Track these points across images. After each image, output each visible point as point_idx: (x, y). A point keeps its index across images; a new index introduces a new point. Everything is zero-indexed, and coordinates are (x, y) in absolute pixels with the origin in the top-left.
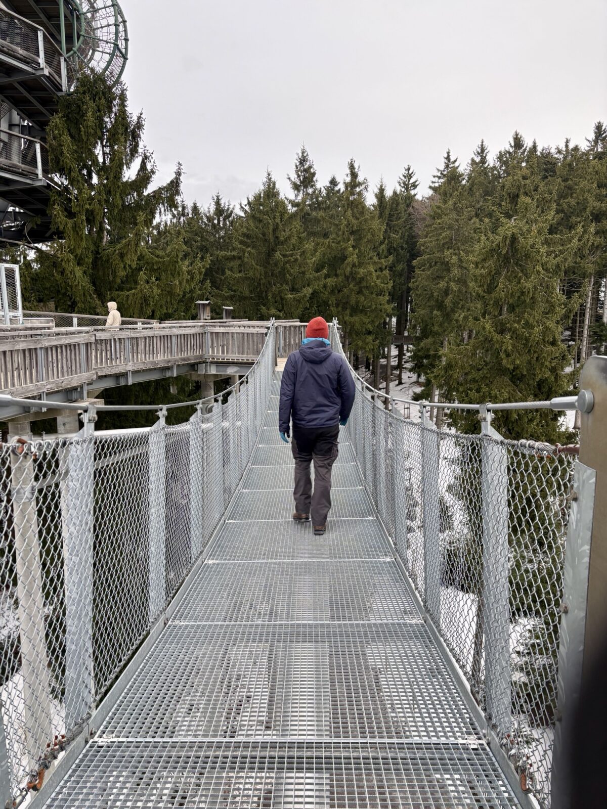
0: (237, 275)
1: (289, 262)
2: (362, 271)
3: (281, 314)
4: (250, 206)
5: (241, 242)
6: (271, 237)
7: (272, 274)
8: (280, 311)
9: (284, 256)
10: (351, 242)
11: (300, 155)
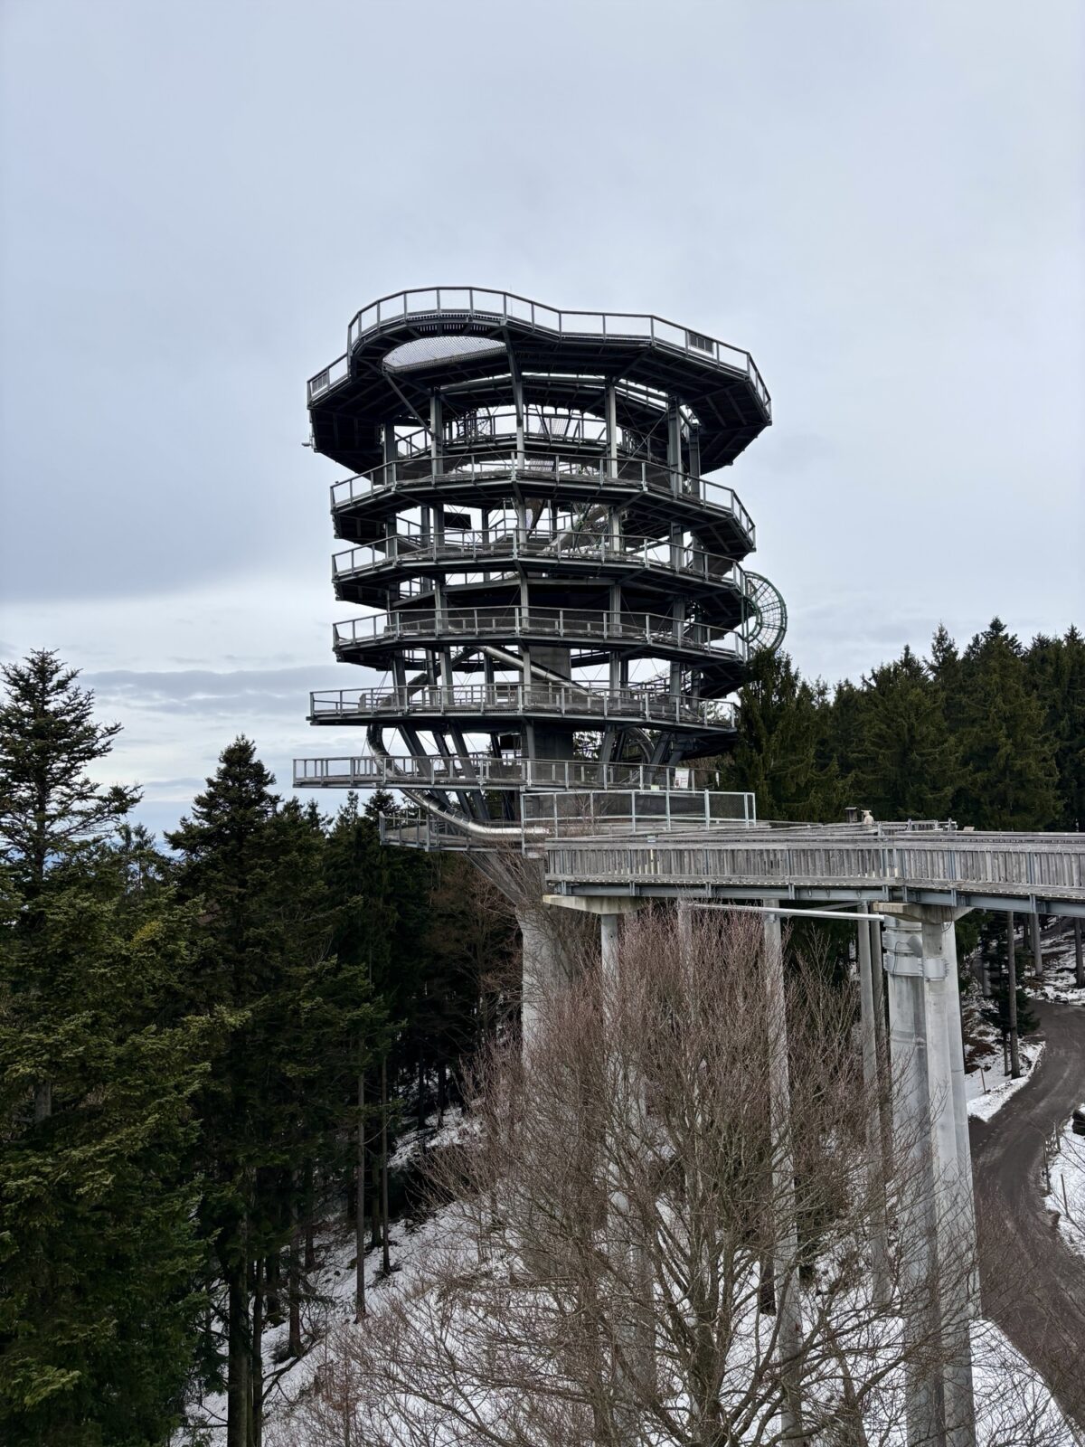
0: (871, 777)
1: (926, 761)
2: (1019, 763)
3: (920, 815)
4: (876, 681)
5: (873, 744)
6: (907, 738)
7: (909, 775)
8: (920, 812)
9: (921, 755)
10: (1004, 731)
11: (938, 634)
